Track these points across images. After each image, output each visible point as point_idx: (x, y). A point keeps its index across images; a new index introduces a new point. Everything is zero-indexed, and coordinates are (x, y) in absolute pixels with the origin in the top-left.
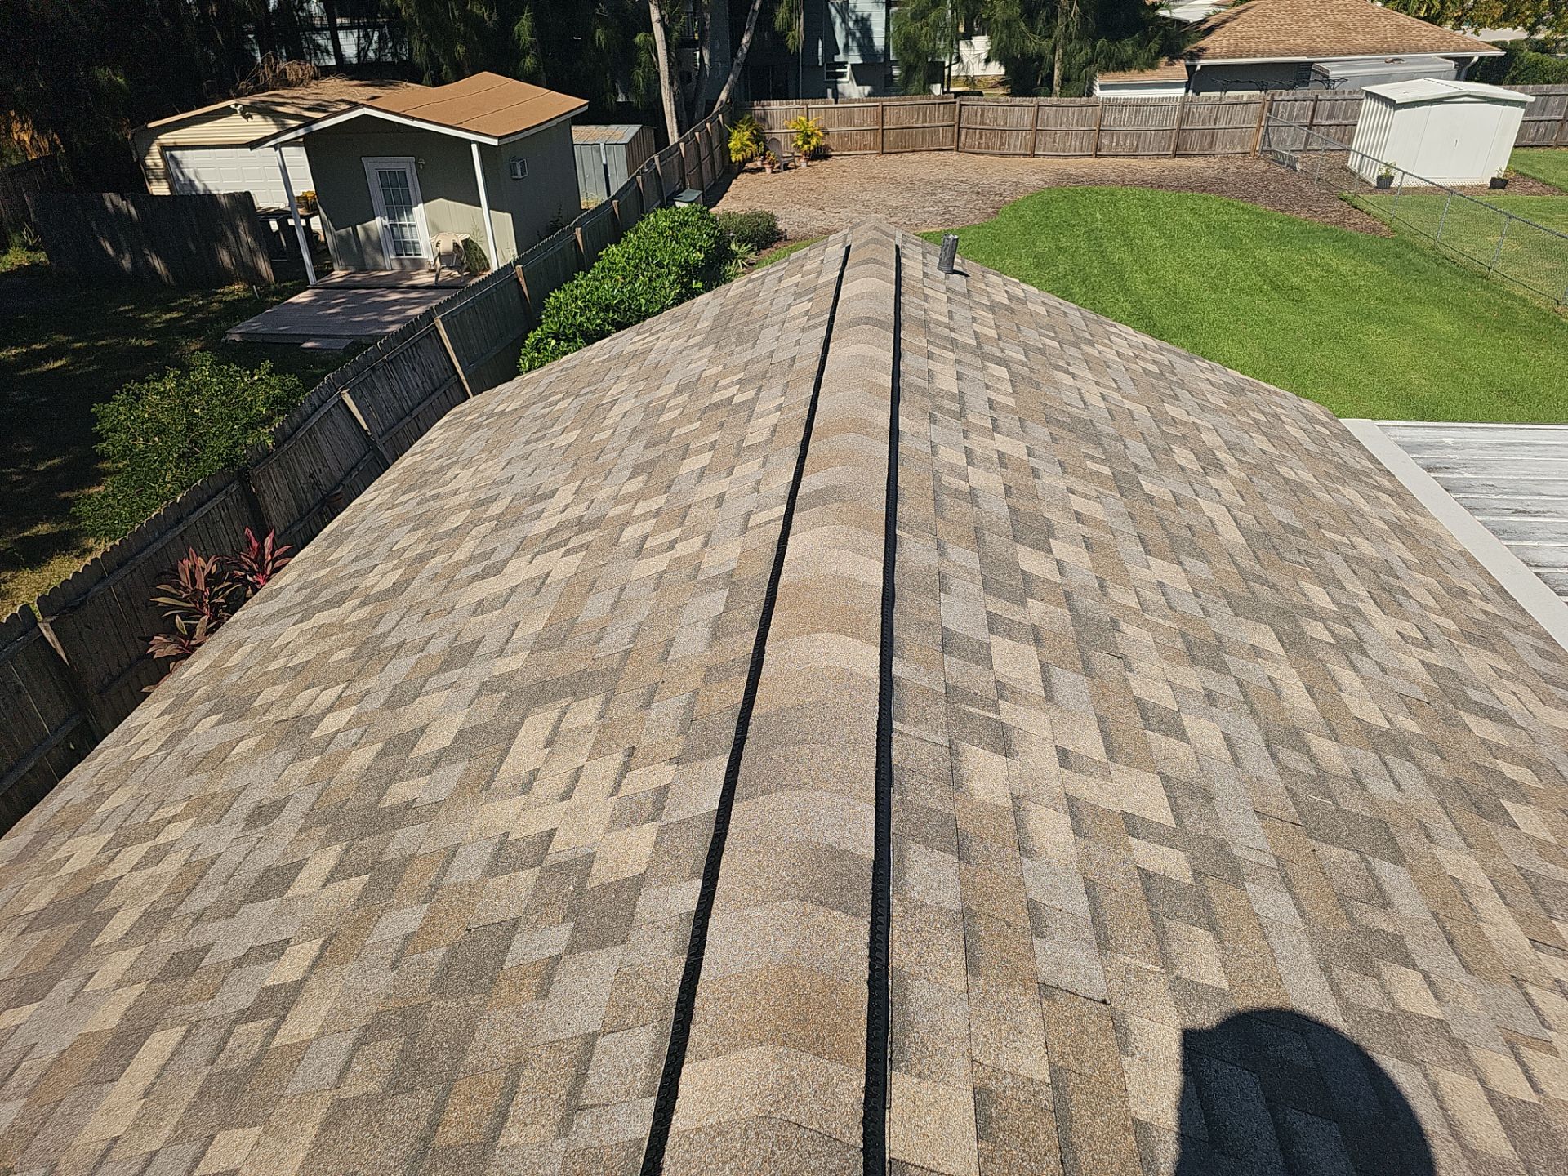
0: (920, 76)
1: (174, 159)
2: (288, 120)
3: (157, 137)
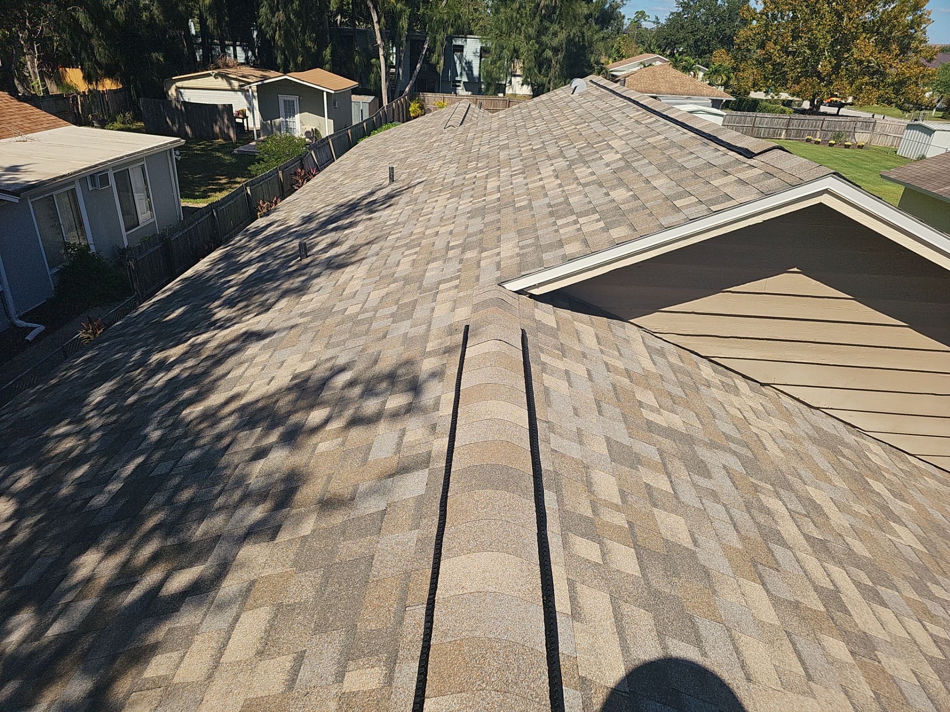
0: (492, 89)
1: (181, 93)
2: (233, 81)
3: (175, 83)
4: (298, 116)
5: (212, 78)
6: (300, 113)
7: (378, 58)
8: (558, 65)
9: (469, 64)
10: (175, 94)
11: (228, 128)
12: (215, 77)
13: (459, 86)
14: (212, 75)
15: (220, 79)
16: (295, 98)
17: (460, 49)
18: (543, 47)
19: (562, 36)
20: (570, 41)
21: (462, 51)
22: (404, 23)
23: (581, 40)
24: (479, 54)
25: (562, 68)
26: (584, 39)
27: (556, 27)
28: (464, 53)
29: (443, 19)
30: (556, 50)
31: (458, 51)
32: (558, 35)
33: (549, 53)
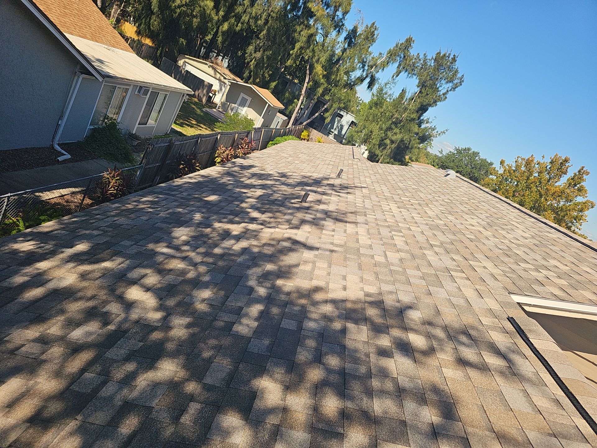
1: (185, 65)
2: (217, 73)
3: (185, 58)
4: (245, 108)
5: (207, 66)
6: (248, 107)
7: (298, 100)
8: (390, 150)
9: (342, 127)
10: (182, 64)
11: (204, 95)
12: (209, 67)
13: (331, 134)
14: (207, 65)
15: (211, 69)
16: (249, 99)
17: (341, 116)
18: (386, 137)
19: (399, 137)
20: (402, 141)
21: (342, 118)
22: (320, 90)
23: (408, 143)
24: (349, 124)
25: (391, 152)
26: (409, 144)
27: (398, 131)
28: (342, 120)
29: (341, 98)
30: (392, 142)
31: (339, 117)
32: (397, 136)
33: (388, 142)
